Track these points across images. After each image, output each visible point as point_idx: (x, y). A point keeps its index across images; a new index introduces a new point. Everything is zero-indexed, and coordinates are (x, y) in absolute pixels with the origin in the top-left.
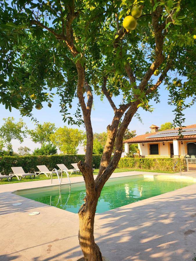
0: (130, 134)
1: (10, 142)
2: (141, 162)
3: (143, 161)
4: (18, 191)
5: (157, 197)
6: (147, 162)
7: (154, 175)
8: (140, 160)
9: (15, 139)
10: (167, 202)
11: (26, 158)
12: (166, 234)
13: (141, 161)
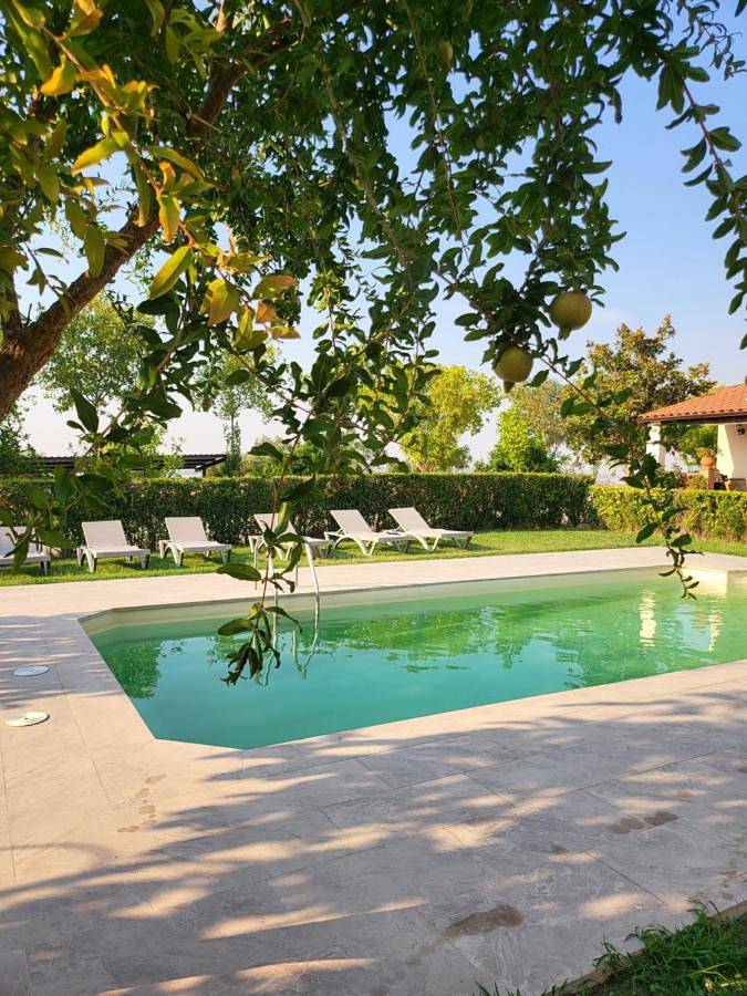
0: (682, 381)
1: (235, 420)
2: (704, 509)
3: (714, 506)
4: (115, 611)
5: (585, 694)
6: (732, 508)
7: (730, 573)
8: (701, 499)
9: (250, 407)
10: (604, 726)
11: (223, 486)
12: (373, 907)
13: (703, 505)
